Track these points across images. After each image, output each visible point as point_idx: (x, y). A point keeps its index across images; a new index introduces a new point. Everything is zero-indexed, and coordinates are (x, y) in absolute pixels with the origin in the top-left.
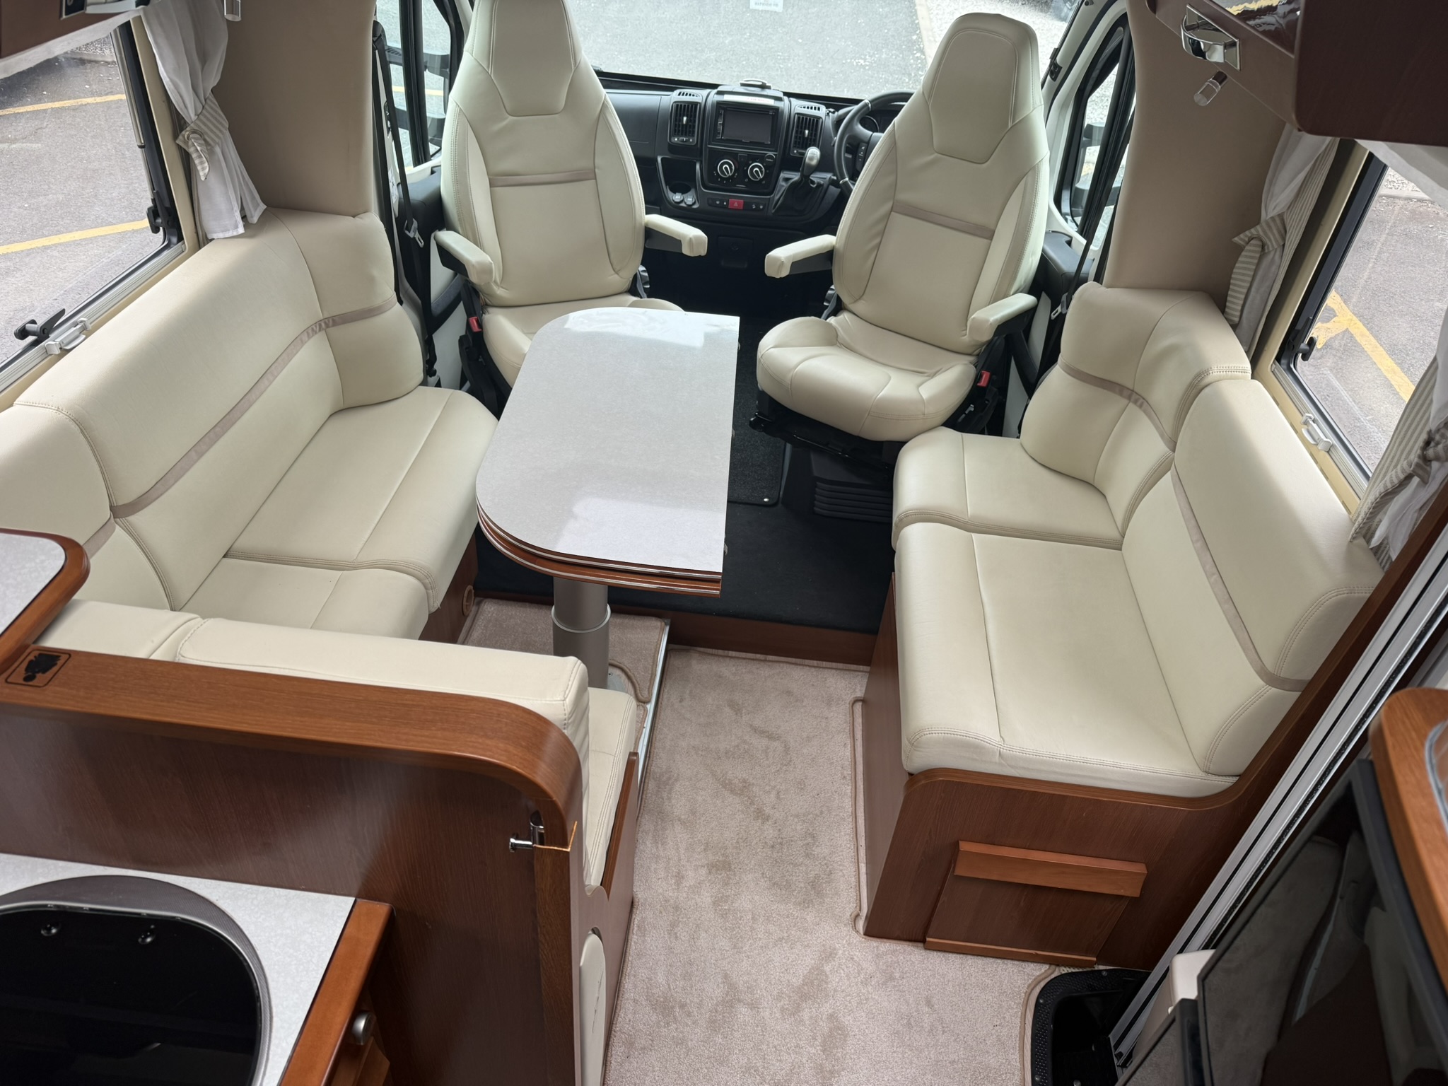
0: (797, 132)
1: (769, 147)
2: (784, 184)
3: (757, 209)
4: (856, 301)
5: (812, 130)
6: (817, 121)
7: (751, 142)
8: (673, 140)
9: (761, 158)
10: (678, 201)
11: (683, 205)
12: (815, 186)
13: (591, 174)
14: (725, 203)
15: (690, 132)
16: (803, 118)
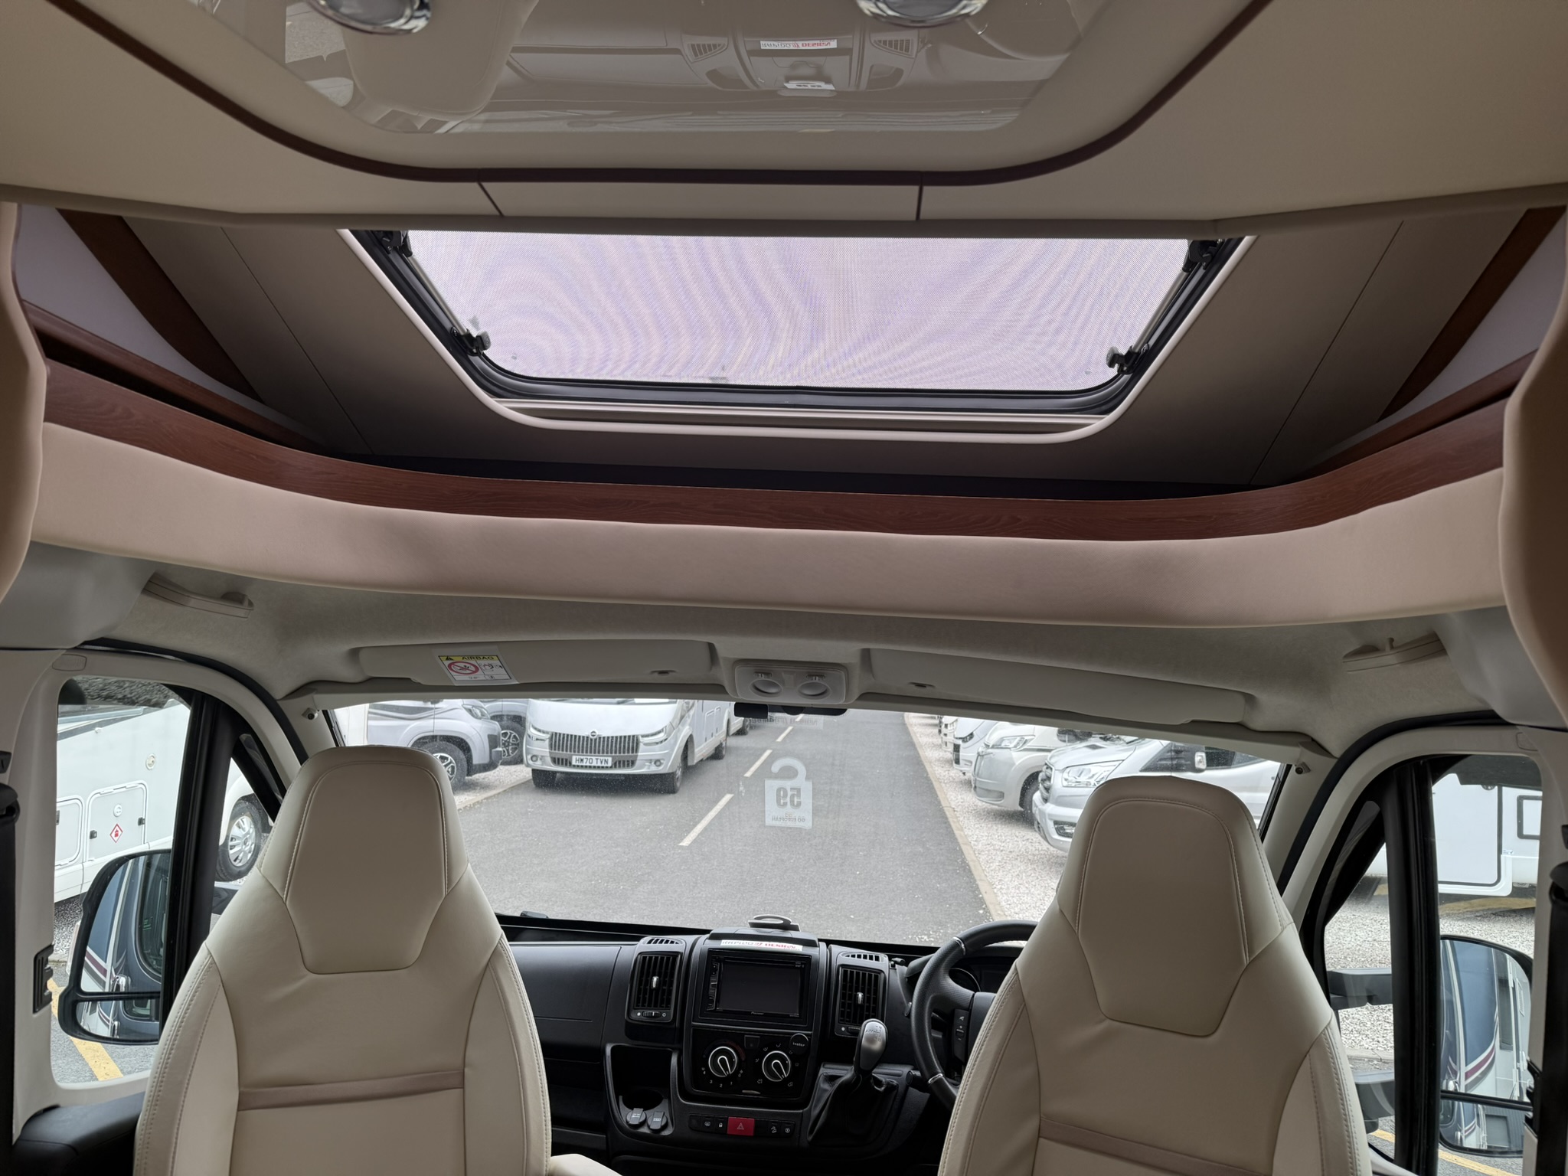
0: (843, 996)
1: (794, 1023)
2: (826, 1086)
3: (781, 1134)
5: (869, 992)
6: (876, 977)
7: (766, 1015)
8: (633, 1016)
9: (784, 1042)
10: (636, 1123)
11: (644, 1130)
12: (883, 1088)
13: (455, 1079)
14: (721, 1126)
15: (662, 1003)
16: (852, 973)
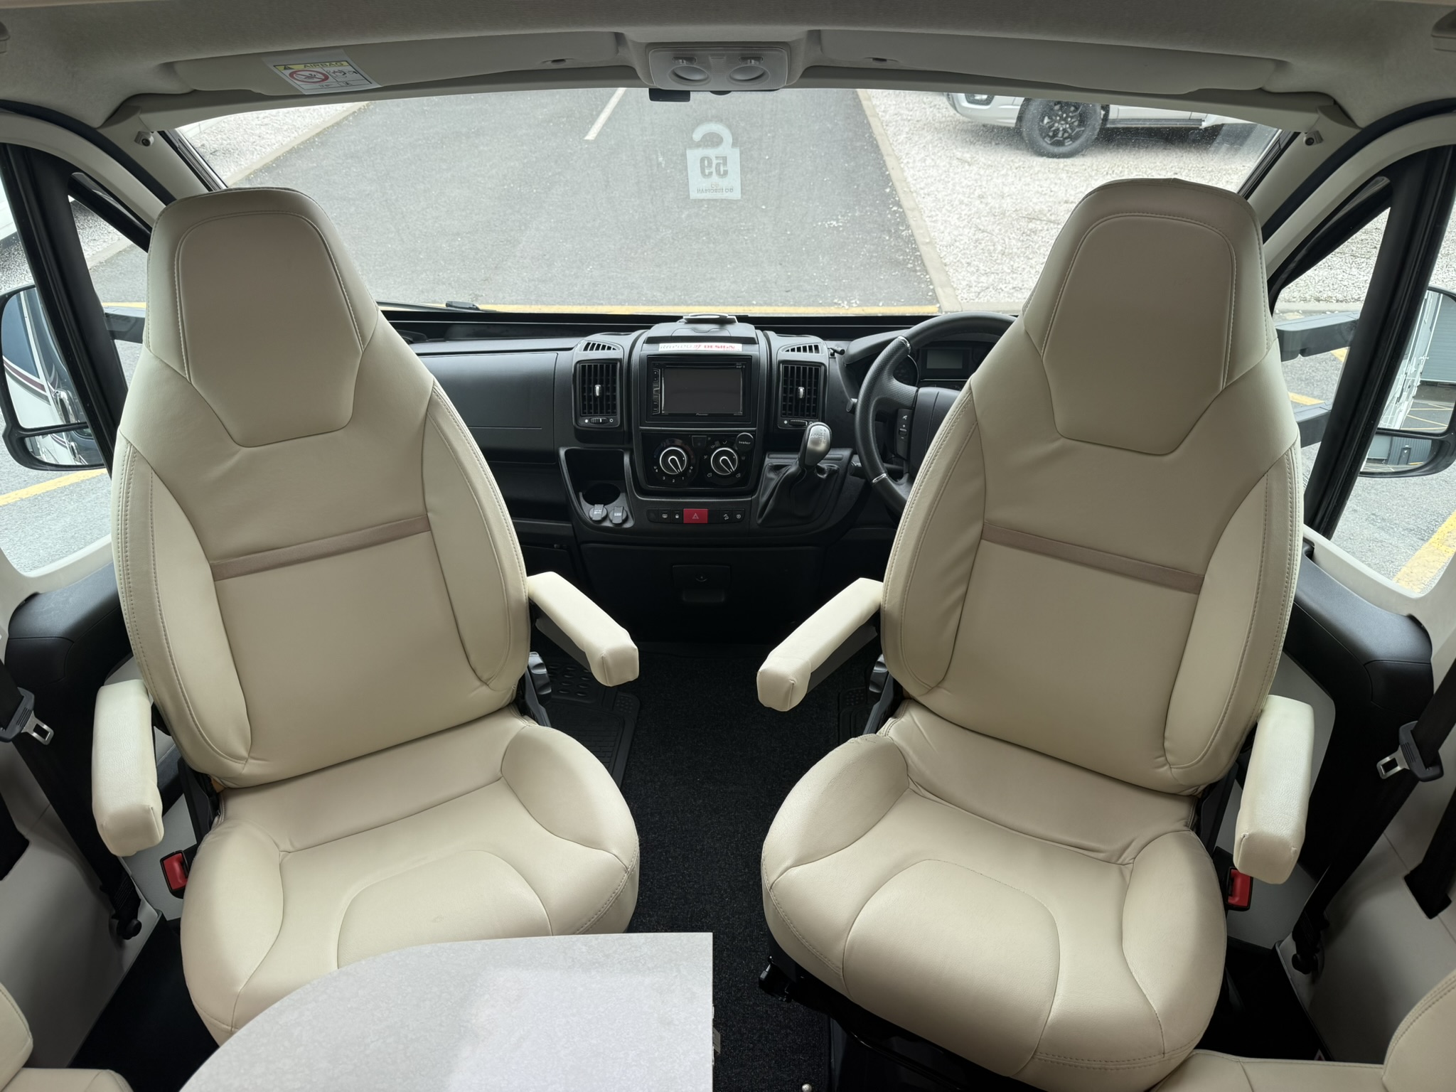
0: (785, 390)
1: (742, 421)
2: (772, 475)
3: (732, 520)
4: (931, 690)
5: (810, 385)
6: (817, 370)
7: (710, 415)
8: (581, 423)
9: (729, 439)
10: (599, 518)
11: (607, 524)
12: (825, 475)
13: (421, 524)
14: (677, 517)
15: (608, 408)
16: (792, 368)
